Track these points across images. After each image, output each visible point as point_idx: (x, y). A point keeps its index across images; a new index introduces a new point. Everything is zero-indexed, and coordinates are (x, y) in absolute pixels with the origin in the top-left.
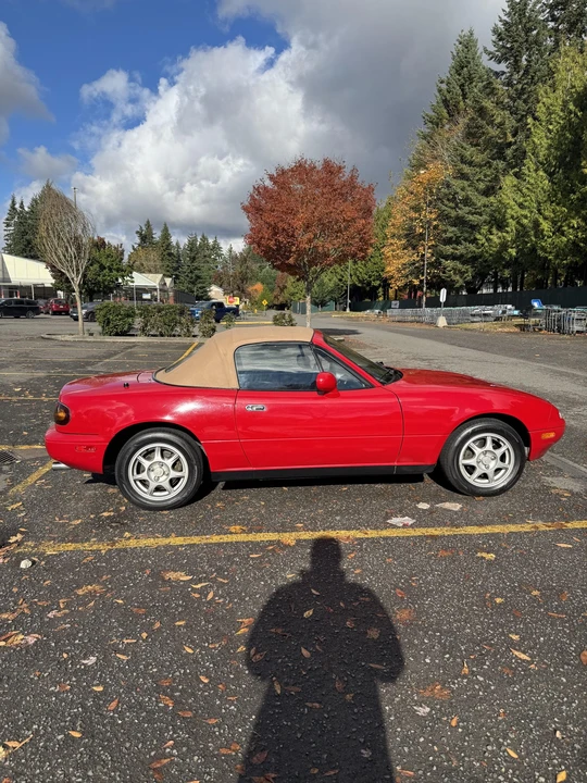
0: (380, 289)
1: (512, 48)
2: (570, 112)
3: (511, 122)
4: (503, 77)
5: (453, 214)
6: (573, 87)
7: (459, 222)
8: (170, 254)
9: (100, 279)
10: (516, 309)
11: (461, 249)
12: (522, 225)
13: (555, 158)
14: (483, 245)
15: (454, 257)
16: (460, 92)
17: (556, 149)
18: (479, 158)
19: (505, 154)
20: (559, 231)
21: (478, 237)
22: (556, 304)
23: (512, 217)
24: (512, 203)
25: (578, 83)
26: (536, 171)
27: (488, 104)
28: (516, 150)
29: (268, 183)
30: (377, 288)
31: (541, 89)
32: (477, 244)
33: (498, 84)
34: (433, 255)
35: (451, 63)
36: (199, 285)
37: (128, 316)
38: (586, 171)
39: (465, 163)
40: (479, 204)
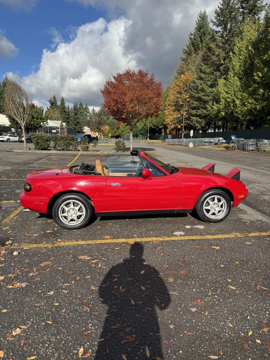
0: (163, 130)
1: (223, 20)
2: (249, 51)
3: (223, 54)
4: (219, 33)
5: (196, 96)
6: (251, 39)
7: (199, 99)
8: (65, 112)
9: (32, 123)
10: (224, 140)
11: (200, 112)
12: (227, 101)
13: (242, 71)
14: (209, 110)
15: (196, 116)
16: (199, 40)
17: (243, 67)
18: (208, 70)
19: (220, 69)
20: (244, 105)
21: (208, 106)
22: (242, 137)
23: (223, 98)
24: (223, 91)
25: (252, 37)
26: (234, 77)
27: (212, 46)
28: (225, 67)
29: (113, 80)
30: (161, 129)
31: (236, 40)
32: (207, 110)
33: (217, 37)
34: (187, 114)
35: (195, 26)
36: (79, 126)
37: (47, 141)
38: (256, 78)
39: (202, 72)
40: (208, 92)
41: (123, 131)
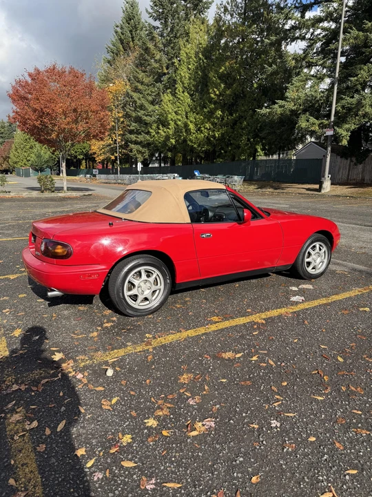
0: (84, 161)
1: (163, 13)
2: (200, 59)
3: (165, 59)
4: (158, 30)
5: (134, 114)
6: (201, 44)
7: (138, 120)
10: (180, 176)
11: (141, 138)
12: (177, 125)
13: (193, 86)
14: (154, 136)
15: (136, 143)
16: (130, 35)
17: (194, 80)
18: (146, 80)
19: (164, 80)
20: (199, 130)
21: (151, 131)
23: (172, 120)
24: (170, 111)
25: (202, 42)
26: (183, 92)
27: (150, 45)
28: (169, 78)
29: (28, 79)
30: (81, 160)
31: (181, 42)
32: (150, 135)
33: (156, 33)
34: (122, 140)
35: (122, 15)
38: (212, 95)
39: (138, 82)
40: (150, 110)
41: (16, 163)
